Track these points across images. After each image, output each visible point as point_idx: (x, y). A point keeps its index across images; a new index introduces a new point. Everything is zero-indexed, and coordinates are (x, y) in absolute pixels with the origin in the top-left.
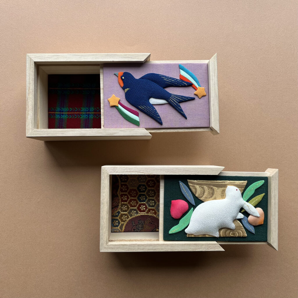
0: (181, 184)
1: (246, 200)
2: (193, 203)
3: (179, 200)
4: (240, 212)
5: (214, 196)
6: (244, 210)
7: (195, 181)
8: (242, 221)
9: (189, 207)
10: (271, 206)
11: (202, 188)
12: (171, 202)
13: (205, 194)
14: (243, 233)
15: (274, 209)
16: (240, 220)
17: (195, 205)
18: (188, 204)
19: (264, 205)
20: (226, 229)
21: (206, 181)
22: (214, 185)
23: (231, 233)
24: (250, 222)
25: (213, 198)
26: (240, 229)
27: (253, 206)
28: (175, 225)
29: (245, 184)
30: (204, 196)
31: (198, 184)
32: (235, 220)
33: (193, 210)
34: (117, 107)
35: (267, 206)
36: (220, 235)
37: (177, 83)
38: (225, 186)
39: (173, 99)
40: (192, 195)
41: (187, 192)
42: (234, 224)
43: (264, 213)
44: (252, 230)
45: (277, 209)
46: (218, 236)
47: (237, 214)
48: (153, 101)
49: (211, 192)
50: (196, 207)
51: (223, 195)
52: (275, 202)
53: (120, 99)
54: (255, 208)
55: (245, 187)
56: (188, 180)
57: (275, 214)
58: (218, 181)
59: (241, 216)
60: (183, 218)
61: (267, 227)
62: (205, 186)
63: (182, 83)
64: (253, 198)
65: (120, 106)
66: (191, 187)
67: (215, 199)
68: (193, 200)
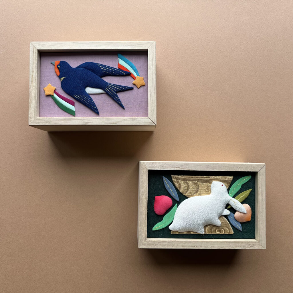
0: (165, 179)
1: (233, 196)
2: (177, 199)
3: (162, 196)
4: (226, 208)
5: (199, 192)
6: (230, 206)
7: (180, 176)
8: (228, 217)
9: (173, 203)
10: (258, 202)
11: (187, 183)
12: (155, 198)
13: (189, 190)
14: (229, 230)
15: (261, 206)
16: (226, 216)
17: (179, 201)
18: (172, 200)
19: (251, 200)
20: (212, 226)
21: (190, 176)
22: (199, 181)
23: (217, 229)
24: (237, 219)
25: (197, 194)
26: (227, 226)
27: (240, 202)
28: (159, 222)
29: (231, 179)
30: (188, 192)
31: (181, 179)
32: (221, 217)
33: (178, 207)
34: (52, 97)
35: (255, 202)
36: (205, 232)
37: (114, 72)
38: (210, 181)
39: (110, 88)
40: (176, 191)
41: (171, 188)
42: (220, 220)
43: (252, 210)
44: (239, 227)
45: (265, 206)
46: (203, 233)
47: (223, 210)
48: (89, 90)
49: (196, 187)
50: (180, 203)
51: (208, 191)
52: (262, 199)
53: (55, 88)
54: (242, 204)
55: (231, 182)
56: (172, 175)
57: (262, 211)
58: (203, 176)
59: (227, 212)
60: (166, 215)
61: (255, 224)
62: (190, 182)
63: (120, 72)
64: (240, 193)
65: (55, 96)
66: (175, 183)
67: (200, 194)
68: (177, 195)
